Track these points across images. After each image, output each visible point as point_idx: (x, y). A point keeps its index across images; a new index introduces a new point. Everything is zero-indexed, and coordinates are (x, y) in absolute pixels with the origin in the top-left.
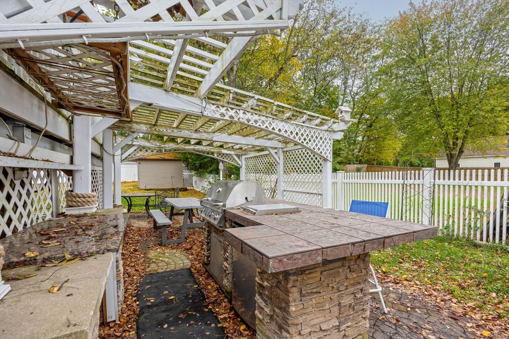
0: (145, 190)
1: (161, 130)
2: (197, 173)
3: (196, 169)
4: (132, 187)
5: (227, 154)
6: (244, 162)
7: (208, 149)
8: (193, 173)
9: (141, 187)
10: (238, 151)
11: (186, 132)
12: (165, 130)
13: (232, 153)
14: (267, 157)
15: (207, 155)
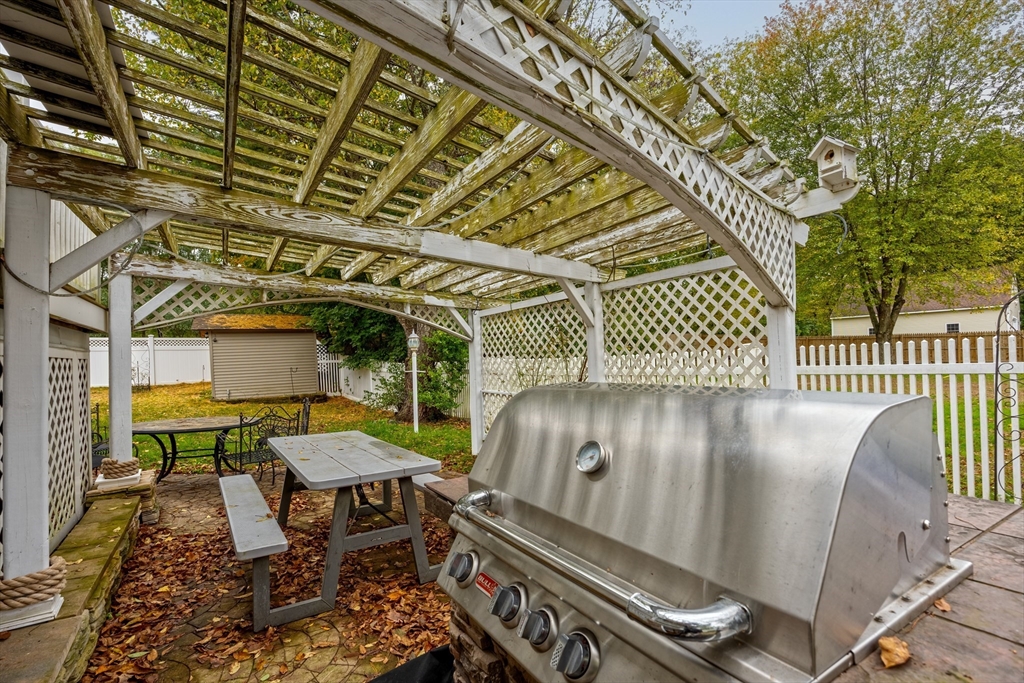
0: (228, 402)
1: (249, 208)
2: (349, 361)
3: (347, 349)
4: (197, 397)
5: (437, 307)
6: (478, 327)
7: (389, 294)
8: (341, 361)
9: (219, 396)
10: (464, 299)
11: (336, 220)
12: (262, 211)
13: (450, 303)
14: (539, 311)
15: (385, 310)
